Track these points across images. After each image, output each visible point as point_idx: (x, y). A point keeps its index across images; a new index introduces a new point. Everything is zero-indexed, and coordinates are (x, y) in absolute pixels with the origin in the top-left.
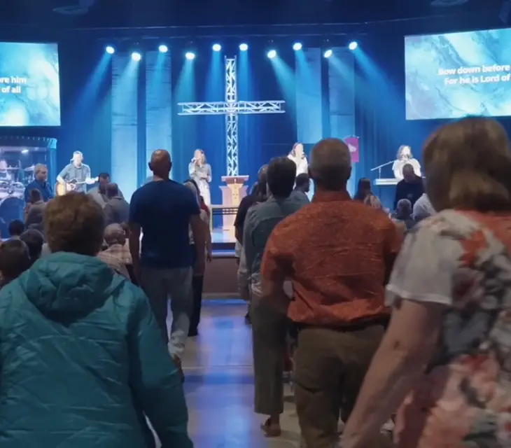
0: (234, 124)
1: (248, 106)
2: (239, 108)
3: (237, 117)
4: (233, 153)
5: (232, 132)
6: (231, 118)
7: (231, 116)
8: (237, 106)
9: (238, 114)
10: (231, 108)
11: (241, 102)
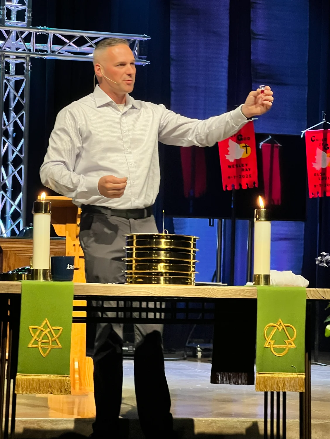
0: (18, 84)
1: (57, 41)
2: (32, 45)
3: (28, 67)
4: (11, 158)
5: (13, 105)
6: (12, 68)
7: (13, 62)
8: (27, 39)
9: (32, 60)
10: (12, 43)
11: (41, 30)
